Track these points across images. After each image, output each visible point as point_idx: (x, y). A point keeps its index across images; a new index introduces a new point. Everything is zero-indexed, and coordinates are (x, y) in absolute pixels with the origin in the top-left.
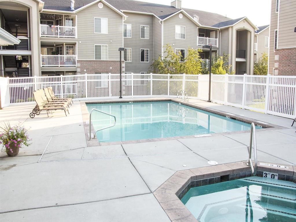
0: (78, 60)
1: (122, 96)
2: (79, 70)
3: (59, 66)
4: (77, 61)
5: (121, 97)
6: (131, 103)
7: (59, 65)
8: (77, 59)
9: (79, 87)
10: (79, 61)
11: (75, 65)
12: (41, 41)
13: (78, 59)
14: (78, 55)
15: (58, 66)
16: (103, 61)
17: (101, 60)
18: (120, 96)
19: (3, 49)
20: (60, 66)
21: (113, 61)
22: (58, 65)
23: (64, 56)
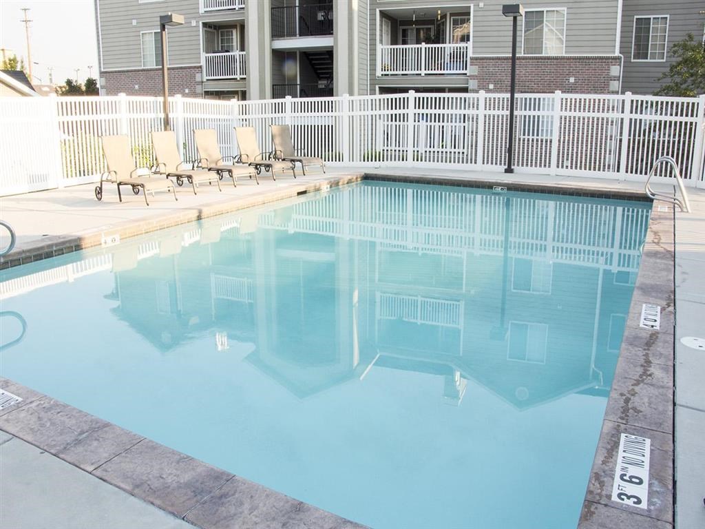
0: (472, 56)
1: (512, 167)
2: (472, 84)
3: (423, 75)
4: (471, 59)
5: (509, 170)
6: (499, 189)
7: (423, 72)
8: (470, 54)
9: (472, 132)
10: (476, 59)
11: (464, 72)
12: (380, 11)
13: (473, 53)
14: (473, 42)
15: (420, 74)
16: (548, 58)
17: (543, 55)
18: (506, 167)
19: (300, 36)
20: (425, 74)
21: (580, 58)
22: (419, 72)
23: (447, 45)
